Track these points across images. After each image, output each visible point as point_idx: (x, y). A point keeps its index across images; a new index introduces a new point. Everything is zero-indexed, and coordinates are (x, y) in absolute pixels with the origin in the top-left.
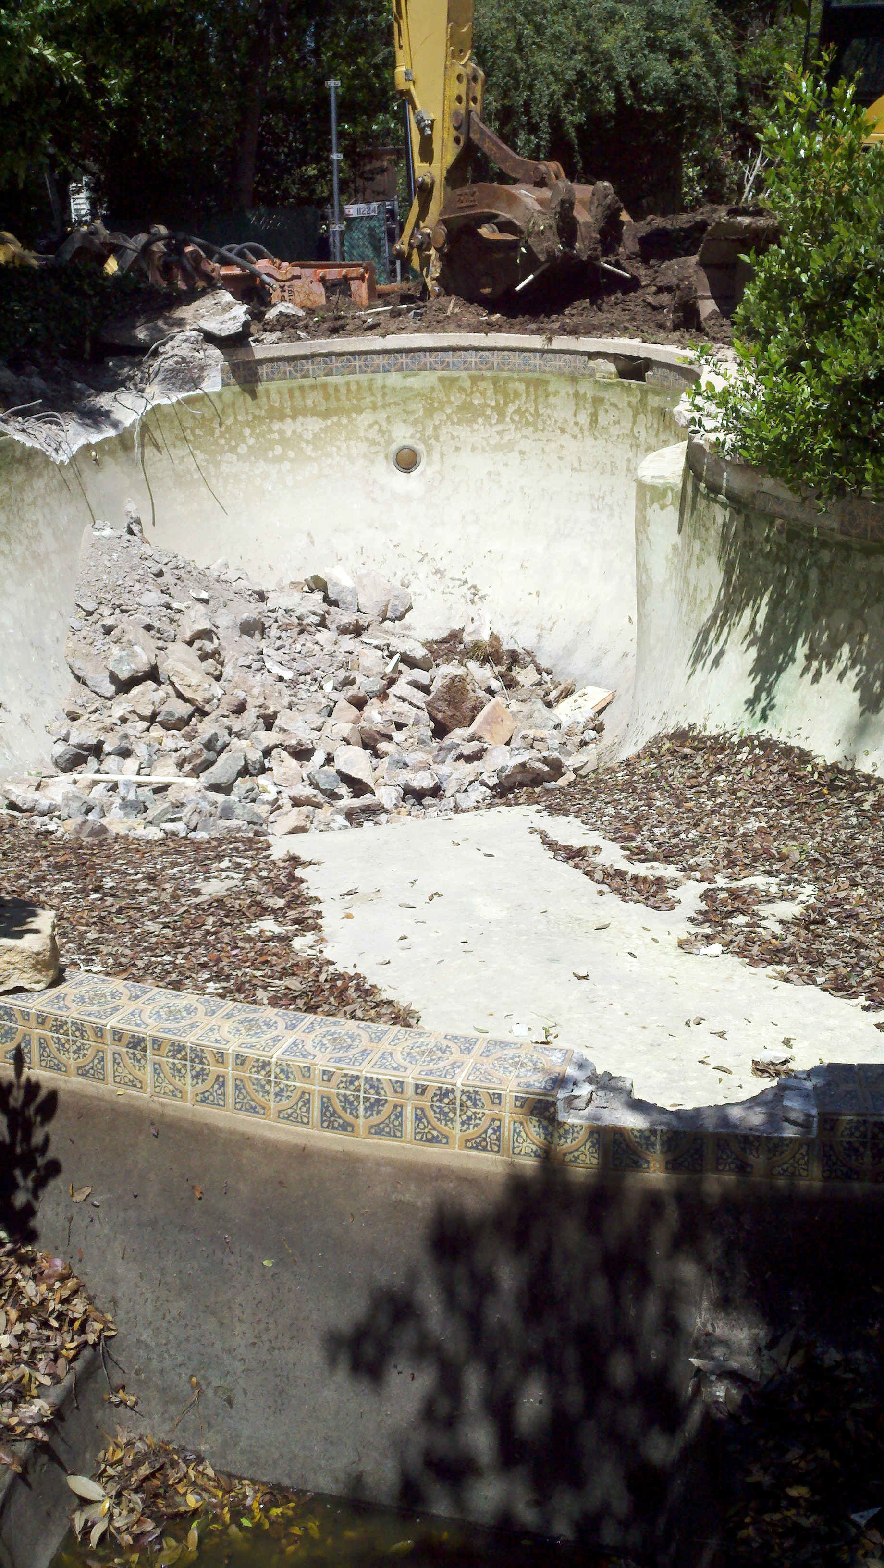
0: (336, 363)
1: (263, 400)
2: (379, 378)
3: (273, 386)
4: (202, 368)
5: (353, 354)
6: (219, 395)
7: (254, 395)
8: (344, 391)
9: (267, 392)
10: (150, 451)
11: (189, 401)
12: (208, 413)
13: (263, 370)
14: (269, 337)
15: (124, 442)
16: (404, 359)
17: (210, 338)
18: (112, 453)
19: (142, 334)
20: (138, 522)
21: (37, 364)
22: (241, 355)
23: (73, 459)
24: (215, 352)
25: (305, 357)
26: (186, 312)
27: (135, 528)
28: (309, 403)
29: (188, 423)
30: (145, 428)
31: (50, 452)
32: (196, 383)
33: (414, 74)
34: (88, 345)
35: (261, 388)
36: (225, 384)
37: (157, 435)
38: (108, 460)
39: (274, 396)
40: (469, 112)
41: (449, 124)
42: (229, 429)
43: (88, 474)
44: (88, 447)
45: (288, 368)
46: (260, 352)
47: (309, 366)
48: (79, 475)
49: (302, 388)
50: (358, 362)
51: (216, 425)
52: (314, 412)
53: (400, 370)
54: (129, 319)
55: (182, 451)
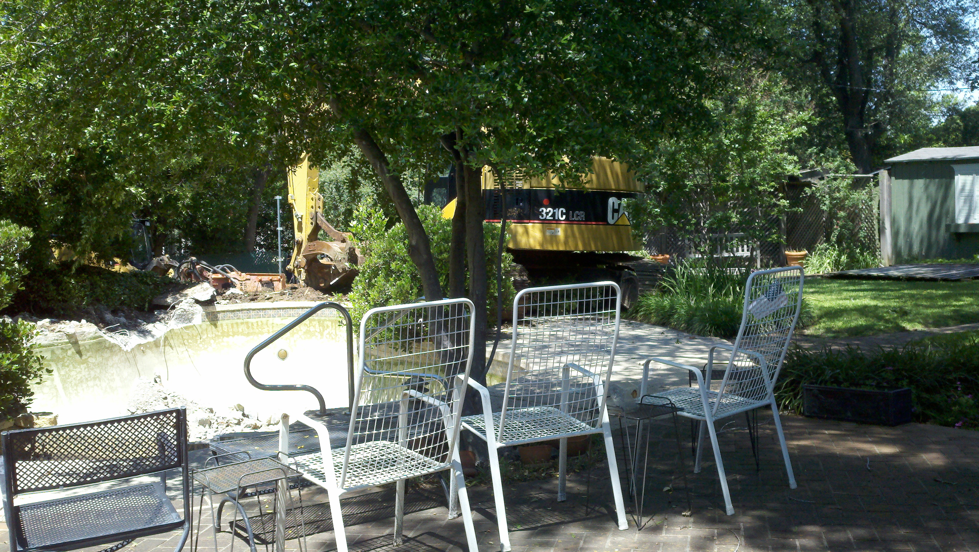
0: (252, 313)
1: (219, 328)
2: (271, 320)
3: (224, 323)
4: (193, 314)
5: (259, 309)
6: (200, 326)
7: (215, 326)
8: (255, 325)
9: (222, 325)
10: (168, 348)
11: (186, 328)
12: (195, 333)
13: (220, 316)
14: (223, 302)
15: (156, 344)
16: (281, 312)
17: (197, 302)
18: (150, 348)
19: (169, 300)
20: (159, 377)
21: (123, 311)
22: (210, 309)
23: (133, 349)
24: (199, 308)
25: (239, 311)
26: (188, 291)
27: (158, 380)
28: (240, 330)
29: (186, 337)
30: (166, 338)
31: (122, 346)
32: (190, 320)
33: (295, 197)
34: (147, 305)
35: (219, 323)
36: (203, 321)
37: (172, 342)
38: (148, 351)
39: (225, 327)
40: (316, 213)
41: (309, 217)
42: (204, 341)
43: (139, 356)
44: (140, 345)
45: (231, 315)
46: (218, 307)
47: (240, 314)
48: (135, 356)
49: (237, 323)
50: (262, 313)
51: (198, 338)
52: (242, 334)
53: (280, 316)
54: (165, 294)
55: (182, 349)
